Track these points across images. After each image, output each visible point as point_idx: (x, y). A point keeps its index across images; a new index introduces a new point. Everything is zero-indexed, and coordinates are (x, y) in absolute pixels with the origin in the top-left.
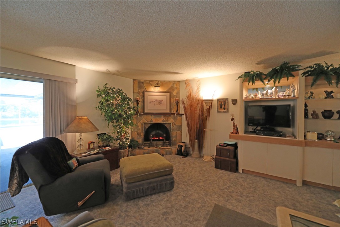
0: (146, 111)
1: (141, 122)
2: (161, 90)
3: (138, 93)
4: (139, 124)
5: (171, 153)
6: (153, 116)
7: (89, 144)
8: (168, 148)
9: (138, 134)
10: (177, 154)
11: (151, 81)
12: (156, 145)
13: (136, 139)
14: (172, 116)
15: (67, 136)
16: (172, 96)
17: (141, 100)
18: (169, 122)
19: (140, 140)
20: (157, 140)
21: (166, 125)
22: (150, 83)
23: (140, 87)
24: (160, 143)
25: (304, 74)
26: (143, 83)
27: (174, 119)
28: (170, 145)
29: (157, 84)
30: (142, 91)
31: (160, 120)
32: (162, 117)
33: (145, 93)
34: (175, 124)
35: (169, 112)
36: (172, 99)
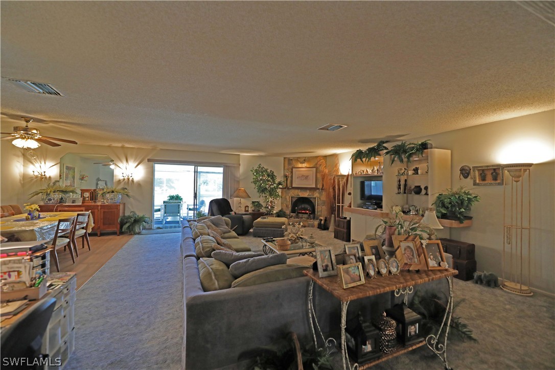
0: (293, 186)
1: (290, 195)
2: (308, 166)
3: (288, 169)
4: (287, 197)
5: (313, 226)
6: (299, 191)
7: (245, 207)
8: (311, 222)
9: (287, 206)
10: (318, 228)
11: (299, 158)
12: (302, 218)
13: (284, 210)
14: (318, 191)
15: (233, 201)
16: (318, 171)
17: (290, 176)
18: (314, 196)
19: (288, 211)
20: (303, 213)
21: (311, 199)
22: (298, 160)
23: (289, 164)
24: (306, 216)
25: (387, 153)
26: (292, 160)
27: (319, 193)
28: (314, 218)
29: (305, 160)
30: (291, 167)
31: (306, 194)
32: (308, 191)
33: (294, 169)
34: (320, 199)
35: (314, 186)
36: (318, 174)
